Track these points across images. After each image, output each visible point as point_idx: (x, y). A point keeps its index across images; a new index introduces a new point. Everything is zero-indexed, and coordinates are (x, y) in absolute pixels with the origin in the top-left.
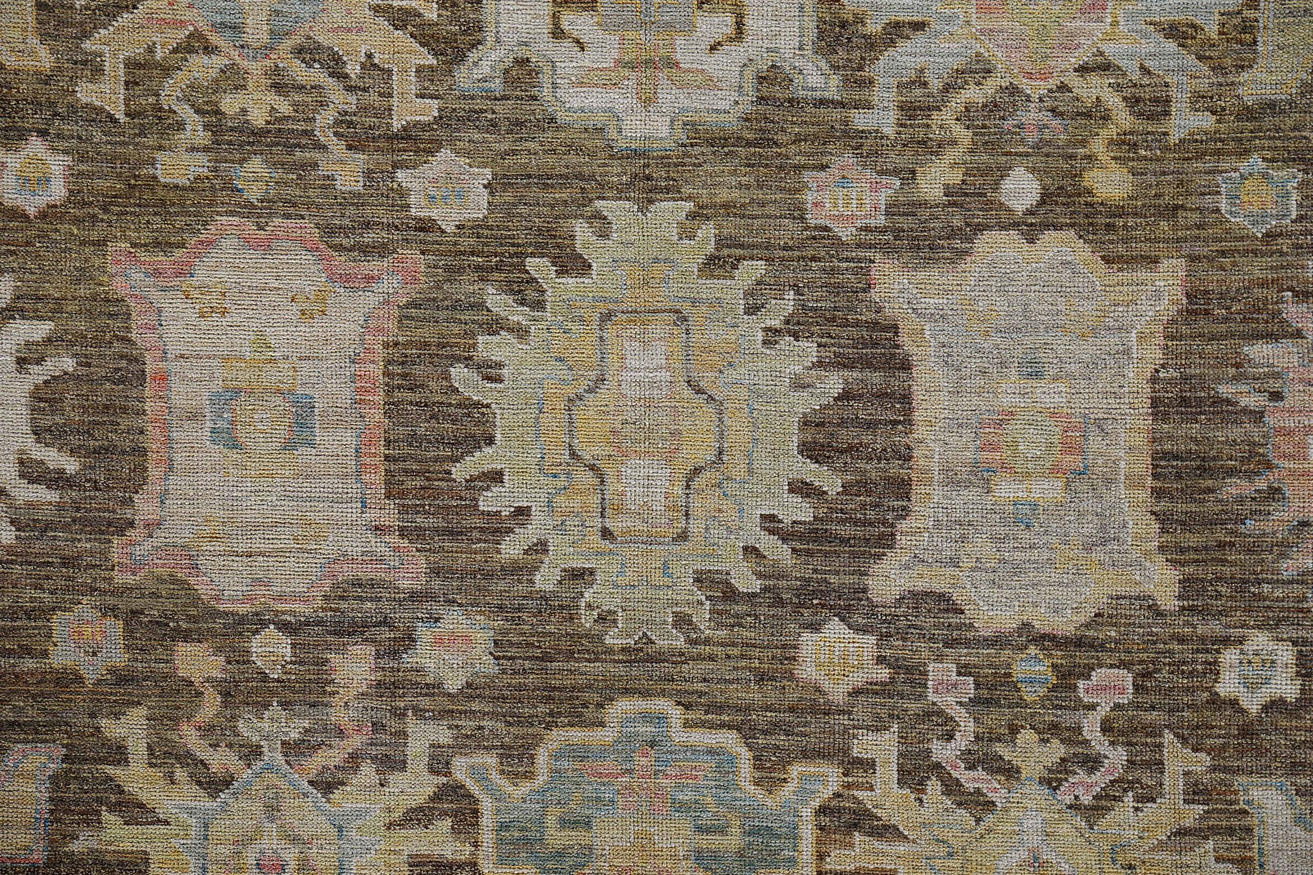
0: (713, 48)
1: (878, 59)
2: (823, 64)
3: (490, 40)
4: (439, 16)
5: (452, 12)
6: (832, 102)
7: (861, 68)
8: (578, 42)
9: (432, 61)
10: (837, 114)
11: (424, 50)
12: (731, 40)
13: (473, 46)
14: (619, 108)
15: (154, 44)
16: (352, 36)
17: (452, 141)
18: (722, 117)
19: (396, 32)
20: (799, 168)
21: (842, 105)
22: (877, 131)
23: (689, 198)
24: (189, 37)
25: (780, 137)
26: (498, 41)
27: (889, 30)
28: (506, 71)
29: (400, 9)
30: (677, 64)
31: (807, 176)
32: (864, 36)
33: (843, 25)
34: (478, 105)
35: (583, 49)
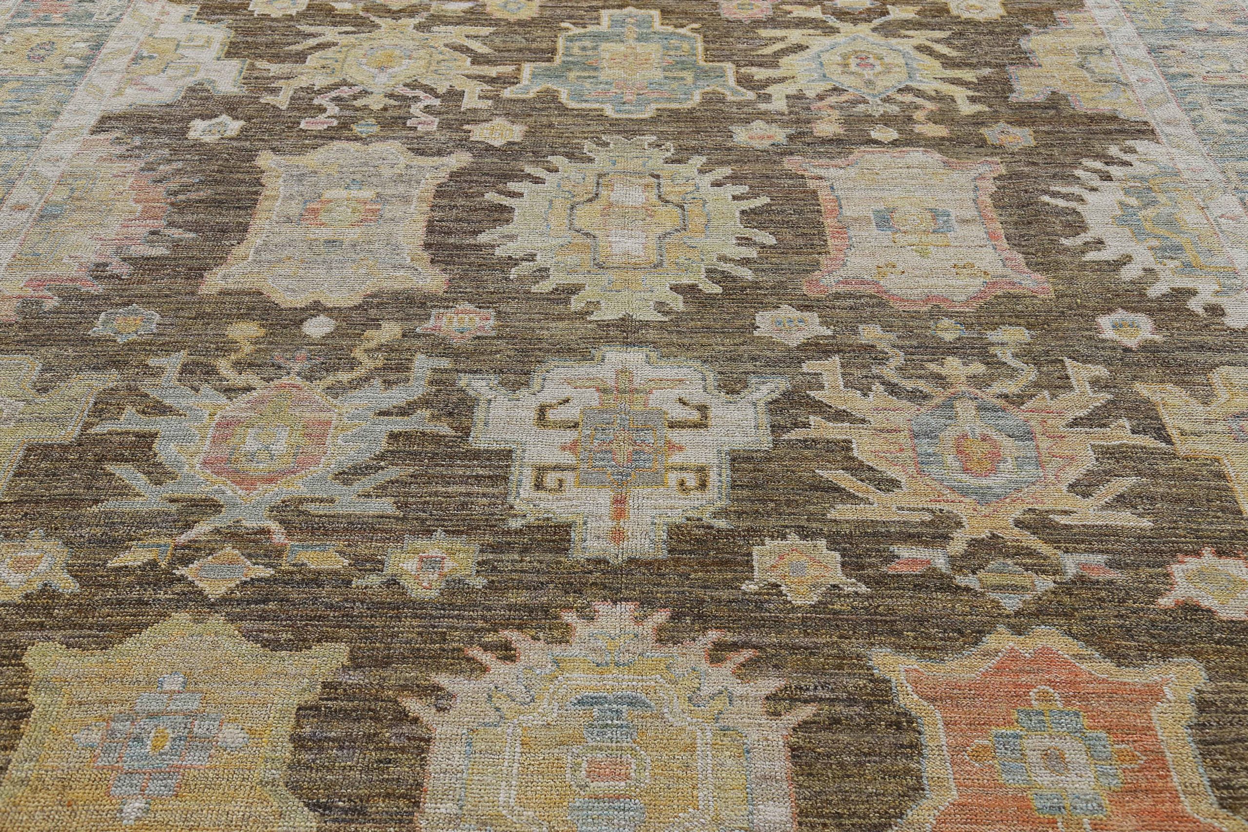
0: (567, 401)
1: (423, 395)
2: (471, 393)
3: (761, 403)
4: (808, 418)
5: (796, 420)
6: (466, 372)
7: (439, 391)
8: (685, 404)
9: (812, 394)
10: (462, 366)
11: (817, 398)
12: (551, 406)
13: (776, 401)
14: (648, 368)
15: (1052, 399)
16: (882, 405)
17: (789, 350)
18: (562, 363)
19: (844, 407)
20: (498, 338)
21: (458, 371)
22: (430, 356)
23: (590, 322)
24: (1023, 403)
25: (512, 353)
26: (755, 404)
27: (410, 412)
28: (746, 387)
29: (843, 421)
30: (598, 390)
31: (493, 334)
32: (433, 407)
33: (450, 414)
34: (768, 370)
35: (680, 399)
